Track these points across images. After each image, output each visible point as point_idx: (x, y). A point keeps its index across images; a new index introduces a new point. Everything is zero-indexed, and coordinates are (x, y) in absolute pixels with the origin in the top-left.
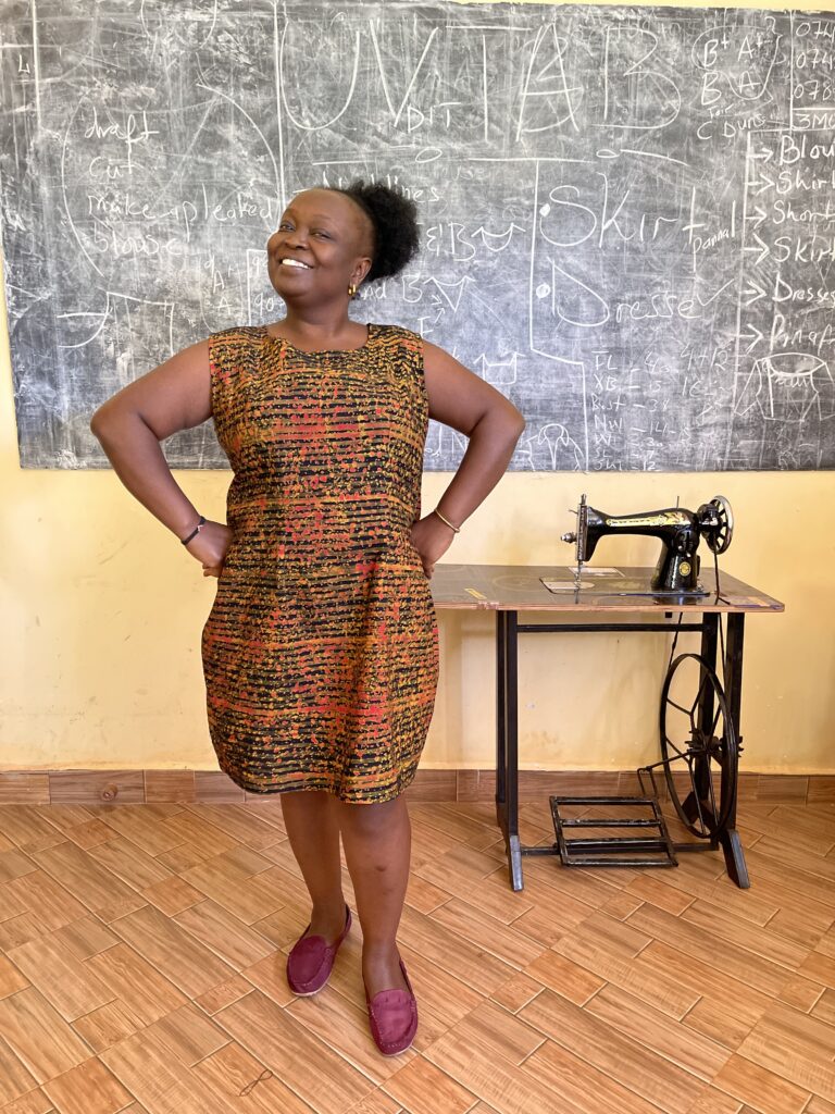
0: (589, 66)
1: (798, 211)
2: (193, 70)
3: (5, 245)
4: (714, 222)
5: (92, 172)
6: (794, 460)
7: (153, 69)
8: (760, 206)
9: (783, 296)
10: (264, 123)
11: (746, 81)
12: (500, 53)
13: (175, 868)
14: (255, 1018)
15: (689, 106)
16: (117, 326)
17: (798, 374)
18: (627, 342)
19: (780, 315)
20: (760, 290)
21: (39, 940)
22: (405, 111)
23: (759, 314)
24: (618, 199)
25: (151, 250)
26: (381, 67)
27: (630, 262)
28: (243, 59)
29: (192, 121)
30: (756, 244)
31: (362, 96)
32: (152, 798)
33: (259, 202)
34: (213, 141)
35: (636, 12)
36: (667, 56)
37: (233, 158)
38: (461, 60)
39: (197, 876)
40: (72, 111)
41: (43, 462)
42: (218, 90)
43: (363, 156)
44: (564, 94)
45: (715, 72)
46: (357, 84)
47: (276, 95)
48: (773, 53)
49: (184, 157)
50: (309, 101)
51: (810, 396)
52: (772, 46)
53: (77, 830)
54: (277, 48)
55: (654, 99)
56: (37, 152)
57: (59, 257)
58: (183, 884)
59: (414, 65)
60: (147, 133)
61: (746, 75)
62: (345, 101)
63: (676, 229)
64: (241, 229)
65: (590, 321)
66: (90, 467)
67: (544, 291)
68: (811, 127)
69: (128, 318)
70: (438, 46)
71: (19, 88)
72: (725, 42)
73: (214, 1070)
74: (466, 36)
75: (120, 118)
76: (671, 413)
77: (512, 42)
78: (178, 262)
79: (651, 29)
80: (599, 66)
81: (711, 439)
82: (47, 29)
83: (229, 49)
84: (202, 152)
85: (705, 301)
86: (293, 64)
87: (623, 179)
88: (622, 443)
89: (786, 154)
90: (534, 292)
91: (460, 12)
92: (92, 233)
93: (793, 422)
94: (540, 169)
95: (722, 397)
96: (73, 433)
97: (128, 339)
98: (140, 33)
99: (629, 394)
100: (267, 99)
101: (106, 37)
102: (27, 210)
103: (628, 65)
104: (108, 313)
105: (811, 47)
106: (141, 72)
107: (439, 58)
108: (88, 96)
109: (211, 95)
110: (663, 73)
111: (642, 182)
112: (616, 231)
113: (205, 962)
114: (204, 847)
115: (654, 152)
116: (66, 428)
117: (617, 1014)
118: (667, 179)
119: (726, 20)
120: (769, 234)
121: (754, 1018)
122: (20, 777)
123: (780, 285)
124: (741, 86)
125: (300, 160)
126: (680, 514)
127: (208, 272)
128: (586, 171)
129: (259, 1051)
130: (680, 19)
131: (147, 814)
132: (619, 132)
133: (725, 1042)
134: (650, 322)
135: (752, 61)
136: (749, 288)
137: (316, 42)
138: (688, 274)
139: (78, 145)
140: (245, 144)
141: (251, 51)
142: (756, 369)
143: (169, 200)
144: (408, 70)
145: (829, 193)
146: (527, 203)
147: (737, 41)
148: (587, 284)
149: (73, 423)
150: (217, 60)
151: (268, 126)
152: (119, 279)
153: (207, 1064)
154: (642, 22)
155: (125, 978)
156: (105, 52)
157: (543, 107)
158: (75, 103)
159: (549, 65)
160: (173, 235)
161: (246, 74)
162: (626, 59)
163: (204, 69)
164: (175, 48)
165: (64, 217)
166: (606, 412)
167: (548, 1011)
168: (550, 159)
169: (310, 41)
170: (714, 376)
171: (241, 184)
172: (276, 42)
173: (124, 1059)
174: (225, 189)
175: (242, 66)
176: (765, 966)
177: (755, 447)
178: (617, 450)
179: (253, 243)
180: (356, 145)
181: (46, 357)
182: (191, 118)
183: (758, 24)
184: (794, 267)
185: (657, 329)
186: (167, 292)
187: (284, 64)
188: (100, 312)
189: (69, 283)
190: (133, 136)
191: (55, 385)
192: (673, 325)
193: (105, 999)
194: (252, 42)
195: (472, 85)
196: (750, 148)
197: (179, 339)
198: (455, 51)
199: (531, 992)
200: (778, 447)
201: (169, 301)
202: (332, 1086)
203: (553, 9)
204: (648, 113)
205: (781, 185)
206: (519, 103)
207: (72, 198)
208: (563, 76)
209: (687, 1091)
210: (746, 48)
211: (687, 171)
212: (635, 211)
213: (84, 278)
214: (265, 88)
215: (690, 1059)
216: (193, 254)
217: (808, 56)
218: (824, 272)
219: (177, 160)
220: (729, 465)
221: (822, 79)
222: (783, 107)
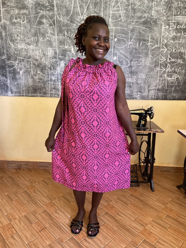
0: (126, 6)
1: (174, 41)
2: (36, 7)
4: (154, 43)
5: (14, 30)
6: (171, 98)
7: (27, 7)
8: (165, 39)
9: (170, 60)
10: (52, 19)
11: (163, 10)
12: (106, 3)
13: (32, 183)
14: (44, 216)
15: (149, 16)
16: (20, 65)
17: (172, 78)
18: (134, 70)
19: (169, 65)
20: (164, 59)
21: (2, 197)
22: (84, 16)
23: (164, 64)
24: (132, 37)
25: (27, 48)
26: (78, 6)
27: (135, 52)
28: (47, 4)
29: (36, 18)
30: (164, 48)
31: (74, 13)
32: (29, 167)
33: (51, 37)
34: (40, 23)
36: (144, 4)
37: (45, 27)
38: (97, 4)
39: (36, 185)
40: (9, 16)
41: (4, 95)
42: (42, 11)
43: (74, 27)
44: (120, 13)
45: (155, 8)
46: (73, 10)
47: (55, 12)
48: (169, 3)
49: (34, 26)
50: (62, 14)
51: (175, 83)
52: (169, 2)
53: (13, 173)
54: (55, 2)
55: (141, 14)
56: (2, 25)
57: (7, 49)
58: (33, 186)
59: (86, 6)
60: (26, 21)
61: (163, 8)
62: (70, 14)
63: (146, 45)
64: (47, 43)
65: (125, 65)
66: (15, 96)
67: (115, 58)
68: (178, 21)
69: (22, 63)
70: (91, 1)
72: (158, 1)
73: (34, 227)
75: (20, 17)
76: (143, 87)
78: (33, 50)
80: (129, 6)
81: (152, 93)
83: (44, 2)
84: (38, 26)
85: (152, 61)
86: (58, 5)
87: (134, 33)
88: (132, 93)
89: (171, 27)
90: (113, 59)
92: (14, 44)
93: (171, 89)
94: (115, 30)
95: (155, 83)
96: (11, 88)
97: (22, 68)
99: (134, 82)
100: (53, 13)
103: (135, 6)
104: (17, 62)
105: (178, 2)
106: (24, 7)
107: (92, 4)
108: (13, 13)
109: (40, 12)
110: (143, 8)
111: (138, 33)
112: (132, 45)
113: (35, 203)
114: (39, 178)
115: (141, 27)
116: (9, 87)
117: (121, 218)
118: (144, 33)
120: (167, 46)
121: (150, 220)
122: (1, 162)
123: (169, 58)
124: (161, 11)
125: (60, 27)
126: (143, 110)
127: (40, 53)
128: (125, 31)
129: (44, 223)
131: (28, 170)
132: (133, 22)
133: (143, 225)
134: (139, 66)
135: (164, 5)
136: (162, 58)
138: (148, 55)
139: (11, 24)
140: (48, 24)
141: (49, 2)
142: (163, 77)
143: (31, 36)
144: (85, 7)
145: (181, 36)
146: (111, 38)
147: (161, 1)
148: (125, 57)
149: (11, 86)
150: (41, 4)
151: (53, 19)
152: (20, 54)
153: (33, 225)
155: (18, 206)
156: (16, 2)
157: (115, 15)
158: (10, 14)
159: (117, 6)
160: (32, 44)
161: (48, 8)
162: (135, 4)
163: (38, 6)
165: (8, 40)
166: (129, 86)
167: (106, 217)
168: (117, 28)
170: (153, 78)
171: (47, 33)
173: (16, 223)
174: (43, 34)
175: (47, 6)
176: (155, 209)
177: (162, 95)
178: (131, 95)
179: (50, 46)
180: (73, 24)
181: (4, 71)
182: (36, 17)
184: (172, 53)
185: (141, 67)
186: (30, 57)
187: (56, 5)
188: (16, 61)
189: (9, 55)
190: (23, 22)
191: (6, 78)
192: (144, 67)
193: (14, 211)
195: (99, 10)
196: (163, 26)
197: (34, 68)
198: (95, 2)
199: (103, 212)
200: (167, 95)
201: (31, 59)
202: (58, 231)
204: (140, 17)
205: (170, 35)
206: (110, 15)
207: (9, 36)
208: (120, 8)
209: (133, 235)
210: (163, 2)
211: (148, 31)
212: (136, 40)
213: (12, 54)
214: (52, 11)
215: (135, 229)
216: (36, 49)
217: (178, 4)
218: (179, 55)
219: (32, 27)
220: (156, 98)
221: (181, 10)
222: (171, 16)
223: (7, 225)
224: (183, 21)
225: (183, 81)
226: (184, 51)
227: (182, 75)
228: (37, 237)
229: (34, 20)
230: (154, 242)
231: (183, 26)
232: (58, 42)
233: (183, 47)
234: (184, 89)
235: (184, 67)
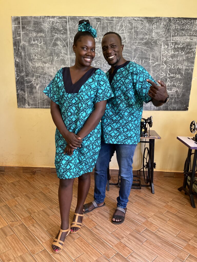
0: (130, 29)
1: (172, 58)
2: (51, 30)
3: (15, 65)
4: (155, 61)
5: (32, 50)
6: (171, 108)
7: (44, 30)
8: (164, 57)
9: (169, 75)
11: (162, 32)
12: (112, 27)
13: (46, 185)
15: (150, 37)
16: (36, 80)
17: (172, 91)
19: (169, 79)
20: (164, 74)
21: (21, 197)
23: (164, 79)
24: (135, 56)
25: (43, 66)
28: (61, 28)
30: (164, 65)
33: (64, 56)
34: (55, 45)
35: (140, 18)
36: (146, 27)
37: (59, 48)
38: (104, 28)
39: (50, 187)
40: (28, 39)
41: (22, 107)
42: (56, 35)
44: (125, 35)
45: (155, 30)
47: (68, 36)
48: (168, 26)
49: (50, 48)
51: (175, 96)
52: (167, 24)
53: (28, 178)
54: (68, 26)
55: (143, 36)
56: (21, 46)
57: (25, 67)
58: (48, 188)
60: (43, 43)
61: (162, 30)
63: (147, 62)
64: (61, 62)
66: (31, 108)
68: (175, 41)
69: (39, 79)
70: (100, 26)
71: (18, 34)
72: (158, 24)
73: (51, 218)
74: (105, 24)
75: (37, 40)
77: (114, 25)
78: (48, 68)
79: (143, 22)
80: (132, 29)
82: (23, 22)
83: (58, 26)
84: (53, 47)
85: (153, 76)
86: (71, 29)
87: (137, 52)
89: (170, 47)
91: (104, 19)
92: (32, 62)
93: (171, 101)
97: (38, 83)
98: (41, 23)
100: (66, 36)
101: (34, 24)
102: (19, 58)
104: (35, 78)
105: (176, 25)
106: (41, 31)
107: (100, 28)
108: (31, 35)
109: (55, 35)
110: (145, 30)
111: (140, 53)
113: (51, 201)
114: (52, 182)
115: (143, 47)
116: (26, 100)
118: (146, 52)
119: (158, 19)
121: (152, 214)
122: (17, 168)
123: (169, 73)
124: (161, 33)
126: (144, 119)
127: (54, 70)
128: (129, 50)
130: (149, 19)
131: (42, 176)
132: (136, 43)
133: (146, 218)
135: (163, 28)
136: (162, 74)
137: (76, 25)
138: (150, 71)
139: (29, 45)
140: (62, 45)
141: (63, 27)
143: (47, 56)
145: (179, 55)
147: (160, 24)
149: (28, 99)
150: (56, 29)
151: (66, 42)
152: (37, 71)
154: (141, 20)
155: (36, 203)
156: (34, 27)
158: (28, 37)
159: (122, 29)
160: (48, 63)
161: (62, 31)
162: (137, 28)
163: (54, 30)
164: (48, 26)
165: (26, 59)
169: (74, 25)
171: (61, 53)
172: (68, 25)
173: (36, 216)
174: (58, 54)
176: (157, 206)
179: (63, 64)
181: (23, 86)
182: (51, 40)
183: (165, 20)
184: (171, 70)
186: (46, 74)
187: (69, 29)
188: (33, 78)
189: (27, 72)
190: (40, 44)
191: (24, 92)
193: (33, 206)
194: (63, 25)
196: (163, 46)
198: (103, 27)
200: (168, 106)
201: (46, 76)
203: (123, 18)
204: (142, 39)
205: (169, 53)
207: (28, 56)
208: (125, 31)
209: (136, 225)
210: (162, 25)
211: (149, 50)
212: (139, 58)
213: (30, 71)
214: (65, 34)
215: (138, 221)
216: (51, 66)
217: (175, 26)
218: (178, 71)
219: (48, 48)
220: (158, 109)
221: (178, 31)
222: (170, 37)
223: (28, 217)
224: (180, 41)
225: (181, 94)
226: (181, 67)
227: (181, 88)
228: (55, 225)
229: (49, 42)
230: (154, 231)
231: (180, 45)
232: (70, 61)
233: (180, 63)
234: (183, 100)
235: (182, 81)
